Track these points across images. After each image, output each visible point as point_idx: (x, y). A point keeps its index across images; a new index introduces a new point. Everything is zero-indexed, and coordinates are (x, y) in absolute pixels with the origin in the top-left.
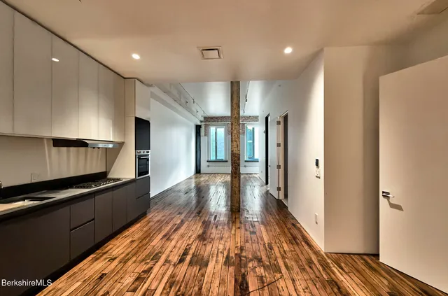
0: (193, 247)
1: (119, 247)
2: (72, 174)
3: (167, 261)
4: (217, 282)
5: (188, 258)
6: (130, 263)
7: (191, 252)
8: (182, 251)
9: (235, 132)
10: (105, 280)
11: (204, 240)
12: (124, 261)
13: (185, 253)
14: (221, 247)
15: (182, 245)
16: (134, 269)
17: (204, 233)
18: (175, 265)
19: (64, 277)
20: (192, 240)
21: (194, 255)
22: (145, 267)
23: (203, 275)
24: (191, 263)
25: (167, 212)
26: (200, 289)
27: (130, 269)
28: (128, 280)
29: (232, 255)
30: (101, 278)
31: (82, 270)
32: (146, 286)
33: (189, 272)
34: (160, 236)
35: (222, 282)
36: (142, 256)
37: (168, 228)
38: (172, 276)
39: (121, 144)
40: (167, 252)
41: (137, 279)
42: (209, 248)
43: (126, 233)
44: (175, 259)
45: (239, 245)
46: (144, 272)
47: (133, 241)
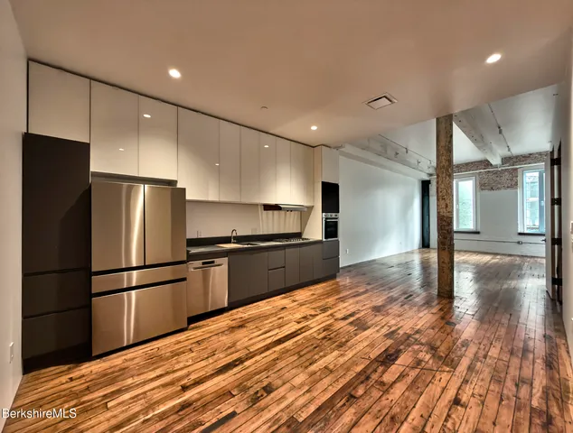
0: (363, 313)
1: (302, 295)
2: (276, 232)
3: (331, 315)
4: (365, 344)
5: (351, 319)
6: (304, 307)
7: (357, 316)
8: (349, 313)
9: (443, 186)
10: (284, 310)
11: (379, 311)
12: (301, 305)
13: (351, 315)
14: (393, 322)
15: (352, 309)
16: (305, 311)
17: (383, 306)
18: (336, 320)
19: (264, 301)
20: (364, 308)
21: (358, 319)
22: (313, 313)
23: (356, 335)
24: (351, 323)
25: (356, 280)
26: (347, 341)
27: (303, 310)
28: (298, 316)
29: (401, 332)
30: (283, 309)
31: (274, 301)
32: (307, 323)
33: (345, 328)
34: (337, 297)
35: (372, 345)
36: (314, 305)
37: (348, 293)
38: (330, 325)
39: (310, 208)
40: (335, 309)
41: (304, 318)
42: (378, 319)
43: (312, 288)
44: (339, 315)
45: (418, 327)
46: (311, 315)
47: (313, 294)
